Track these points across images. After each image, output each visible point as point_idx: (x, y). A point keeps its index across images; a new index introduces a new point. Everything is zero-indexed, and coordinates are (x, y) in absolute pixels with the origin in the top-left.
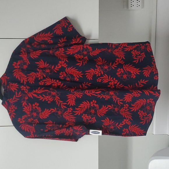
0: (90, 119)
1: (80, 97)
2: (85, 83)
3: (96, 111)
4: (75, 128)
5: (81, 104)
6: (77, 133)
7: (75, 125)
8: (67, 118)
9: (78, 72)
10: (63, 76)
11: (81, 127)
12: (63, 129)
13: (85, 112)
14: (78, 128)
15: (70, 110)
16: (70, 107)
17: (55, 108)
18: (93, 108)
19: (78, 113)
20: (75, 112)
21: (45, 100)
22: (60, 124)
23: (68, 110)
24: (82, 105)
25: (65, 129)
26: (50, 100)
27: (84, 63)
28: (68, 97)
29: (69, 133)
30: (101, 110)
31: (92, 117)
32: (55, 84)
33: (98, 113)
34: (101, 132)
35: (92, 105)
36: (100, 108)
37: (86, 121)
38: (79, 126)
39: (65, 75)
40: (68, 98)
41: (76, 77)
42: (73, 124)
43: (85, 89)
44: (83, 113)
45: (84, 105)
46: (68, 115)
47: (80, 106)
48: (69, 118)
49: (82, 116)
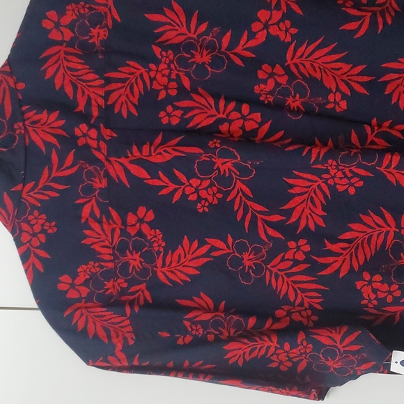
0: (397, 301)
1: (352, 191)
2: (374, 121)
4: (323, 337)
5: (353, 226)
6: (330, 363)
7: (318, 325)
8: (283, 287)
9: (346, 67)
10: (271, 83)
11: (352, 337)
12: (266, 338)
13: (372, 266)
14: (338, 338)
15: (298, 248)
16: (301, 236)
17: (230, 240)
19: (338, 264)
20: (321, 260)
21: (184, 196)
22: (247, 313)
23: (287, 249)
24: (355, 231)
25: (275, 339)
26: (206, 200)
27: (380, 20)
28: (291, 186)
29: (290, 360)
32: (230, 122)
37: (375, 307)
38: (345, 329)
39: (283, 80)
40: (292, 191)
41: (338, 89)
42: (308, 317)
43: (383, 152)
44: (363, 268)
45: (369, 230)
46: (289, 275)
47: (348, 235)
48: (290, 287)
49: (359, 285)
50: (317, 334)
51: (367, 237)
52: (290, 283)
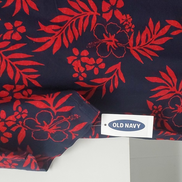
0: (102, 74)
3: (122, 39)
4: (38, 103)
6: (46, 128)
13: (79, 44)
14: (50, 101)
18: (113, 29)
19: (51, 42)
20: (36, 40)
24: (65, 15)
30: (144, 37)
31: (109, 62)
33: (131, 48)
34: (148, 121)
35: (107, 17)
36: (140, 27)
38: (57, 94)
44: (72, 46)
45: (76, 14)
46: (7, 54)
47: (58, 19)
48: (9, 64)
49: (70, 60)
50: (33, 100)
51: (74, 20)
52: (8, 61)
